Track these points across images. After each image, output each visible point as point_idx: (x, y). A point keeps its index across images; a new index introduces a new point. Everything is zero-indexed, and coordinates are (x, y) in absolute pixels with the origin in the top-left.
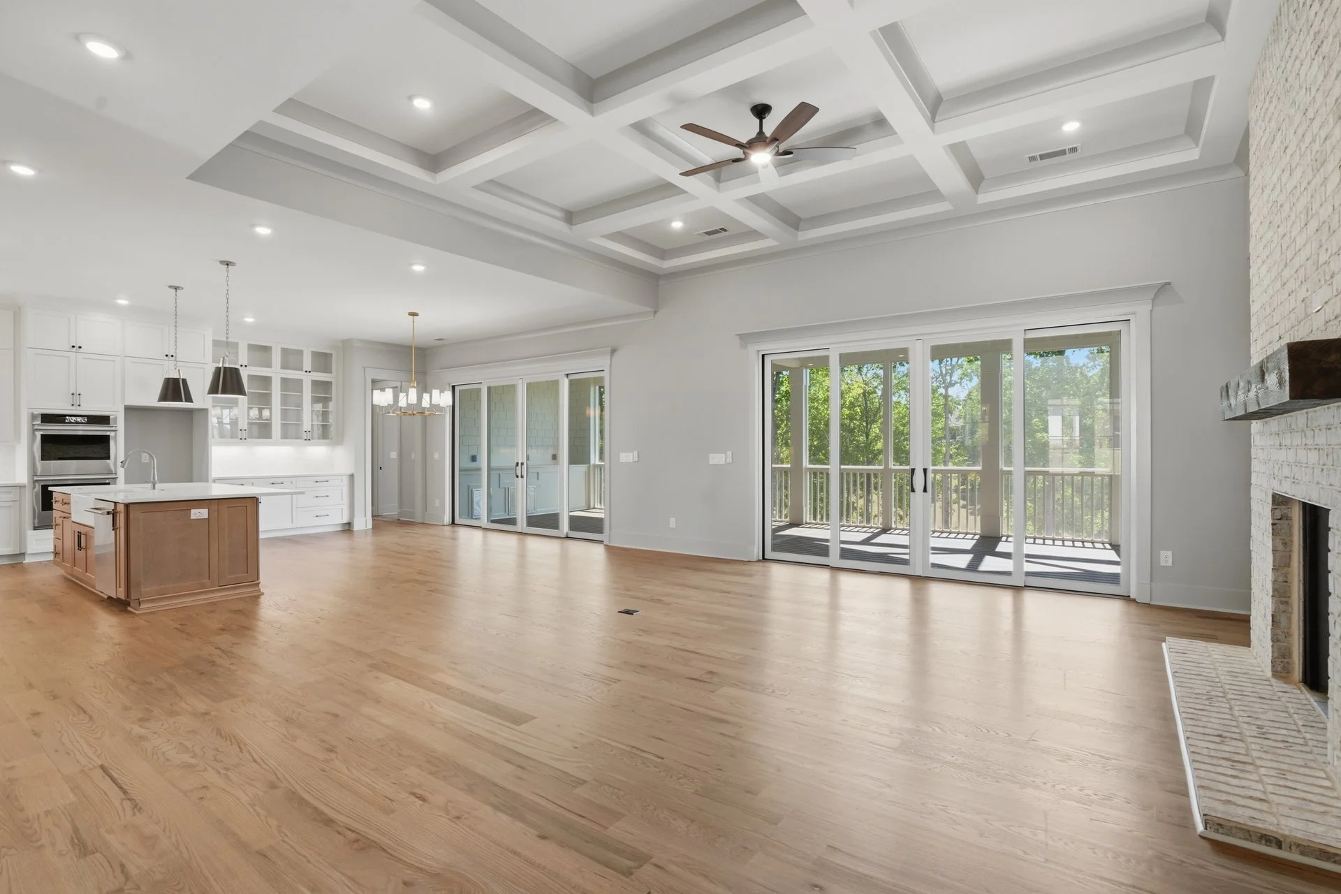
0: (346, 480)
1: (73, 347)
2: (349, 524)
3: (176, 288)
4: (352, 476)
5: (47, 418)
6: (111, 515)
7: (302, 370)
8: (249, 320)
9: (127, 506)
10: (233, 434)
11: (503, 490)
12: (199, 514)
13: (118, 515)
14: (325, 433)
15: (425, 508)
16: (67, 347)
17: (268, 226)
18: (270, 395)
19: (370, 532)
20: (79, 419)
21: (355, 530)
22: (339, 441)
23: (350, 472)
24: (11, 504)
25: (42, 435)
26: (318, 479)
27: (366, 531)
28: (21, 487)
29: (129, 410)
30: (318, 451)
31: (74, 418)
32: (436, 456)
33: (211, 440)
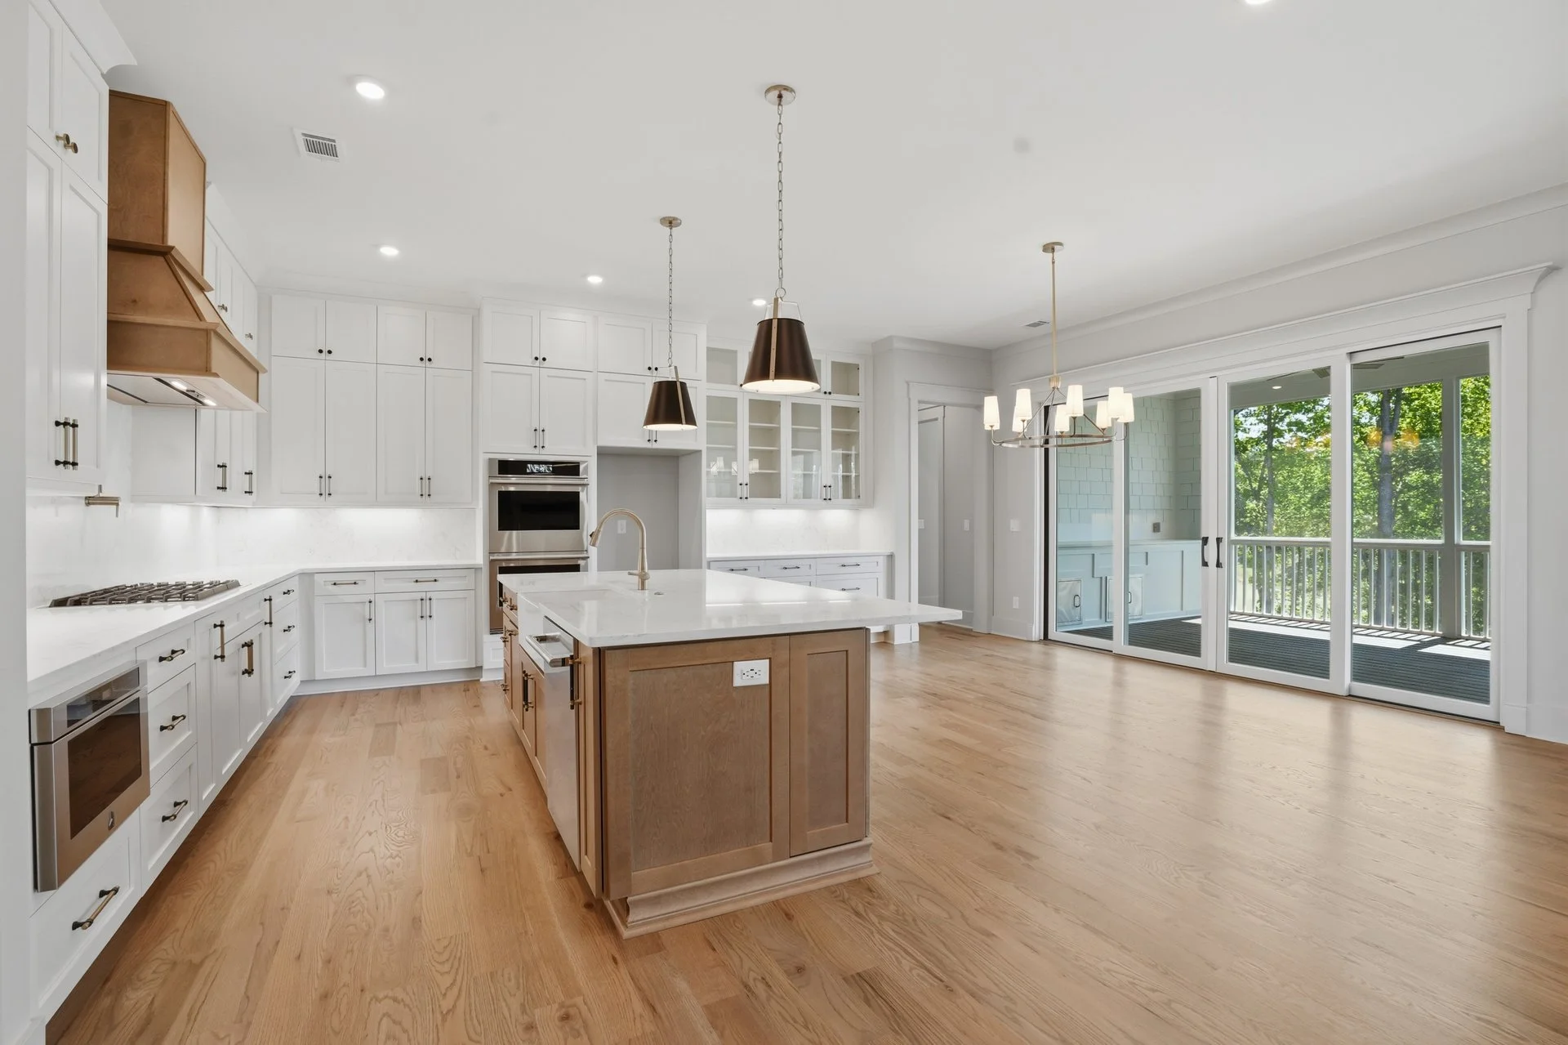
0: (882, 561)
1: (536, 359)
2: (886, 633)
4: (891, 557)
5: (507, 467)
6: (568, 668)
9: (600, 653)
10: (730, 492)
11: (1098, 580)
12: (751, 673)
13: (581, 667)
14: (849, 488)
15: (992, 611)
16: (530, 361)
18: (778, 430)
19: (917, 647)
20: (543, 468)
21: (896, 642)
22: (870, 504)
23: (888, 551)
24: (461, 594)
25: (499, 492)
26: (844, 561)
27: (910, 646)
28: (477, 569)
29: (604, 454)
30: (837, 517)
31: (536, 467)
32: (1014, 525)
33: (706, 500)
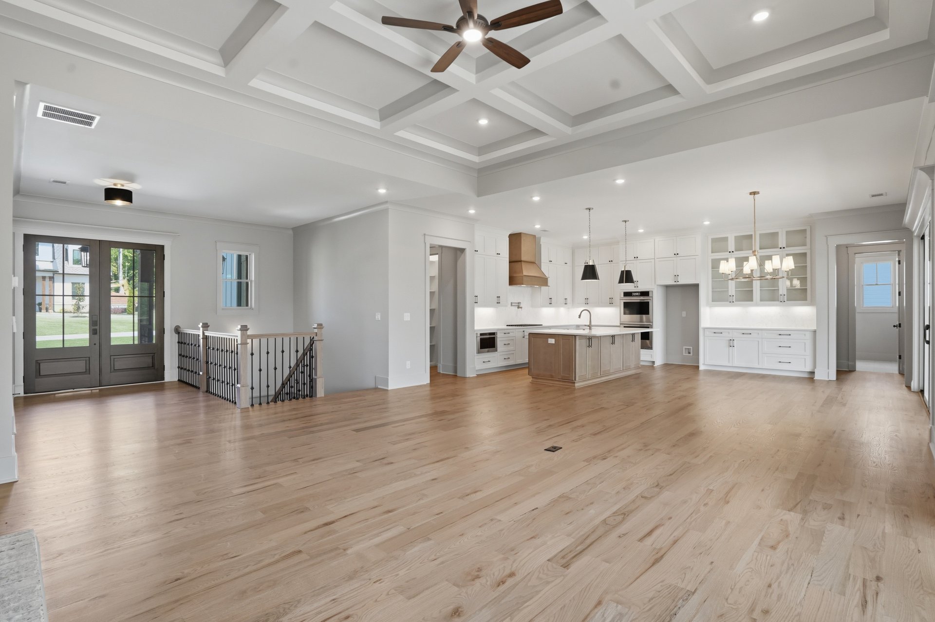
0: (809, 336)
1: (635, 257)
2: (813, 373)
3: (626, 221)
4: (815, 332)
5: (626, 294)
7: (778, 248)
8: (707, 223)
12: (551, 341)
16: (633, 258)
17: (537, 196)
19: (835, 381)
20: (637, 294)
21: (815, 378)
22: (813, 302)
23: (814, 329)
25: (624, 303)
26: (781, 333)
27: (828, 382)
29: (664, 287)
31: (635, 293)
33: (703, 303)
